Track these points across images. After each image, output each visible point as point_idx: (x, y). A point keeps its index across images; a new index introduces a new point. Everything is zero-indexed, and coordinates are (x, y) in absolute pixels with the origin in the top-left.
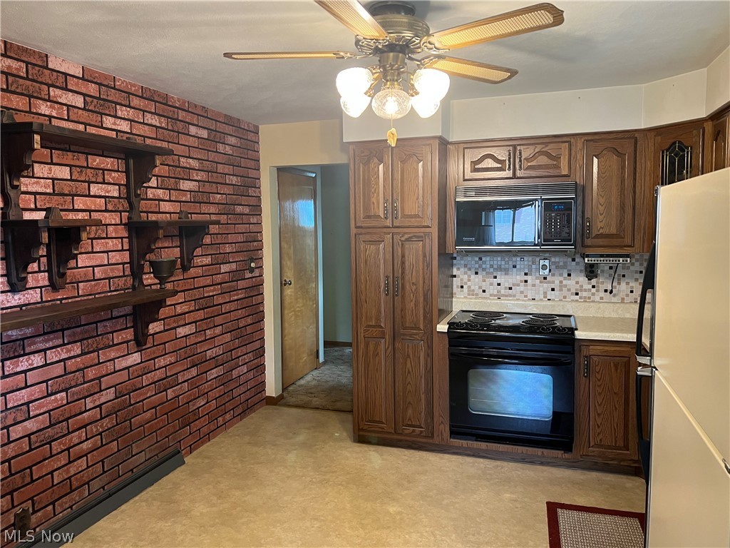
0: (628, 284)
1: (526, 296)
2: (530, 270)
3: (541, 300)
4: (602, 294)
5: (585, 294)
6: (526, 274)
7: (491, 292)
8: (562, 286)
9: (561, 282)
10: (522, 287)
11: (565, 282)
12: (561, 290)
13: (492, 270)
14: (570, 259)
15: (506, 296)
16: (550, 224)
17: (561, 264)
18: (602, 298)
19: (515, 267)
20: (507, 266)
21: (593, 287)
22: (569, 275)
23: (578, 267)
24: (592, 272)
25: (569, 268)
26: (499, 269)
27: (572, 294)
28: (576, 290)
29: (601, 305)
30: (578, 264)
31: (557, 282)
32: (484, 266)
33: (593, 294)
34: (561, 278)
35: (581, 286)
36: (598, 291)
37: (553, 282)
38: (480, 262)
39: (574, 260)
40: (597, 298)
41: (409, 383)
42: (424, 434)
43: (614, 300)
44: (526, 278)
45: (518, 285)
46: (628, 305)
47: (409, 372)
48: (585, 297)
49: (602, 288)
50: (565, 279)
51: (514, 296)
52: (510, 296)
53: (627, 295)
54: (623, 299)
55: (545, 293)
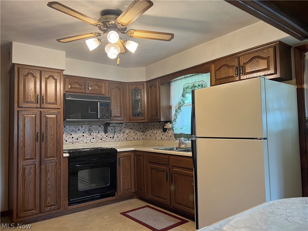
0: (117, 134)
1: (83, 142)
2: (85, 131)
3: (89, 143)
4: (109, 139)
5: (104, 139)
6: (83, 133)
7: (69, 141)
8: (96, 137)
9: (96, 135)
10: (82, 139)
11: (97, 135)
12: (96, 138)
13: (70, 132)
14: (99, 126)
15: (76, 142)
16: (102, 111)
17: (96, 128)
18: (109, 140)
19: (79, 130)
20: (76, 130)
21: (107, 136)
22: (99, 132)
23: (101, 129)
24: (106, 131)
25: (98, 130)
26: (73, 131)
27: (100, 140)
28: (101, 138)
29: (110, 143)
30: (101, 128)
31: (95, 135)
32: (66, 130)
33: (107, 139)
34: (96, 134)
35: (103, 136)
36: (108, 138)
37: (93, 135)
38: (65, 128)
39: (100, 127)
40: (108, 140)
41: (49, 184)
42: (56, 208)
43: (114, 140)
44: (83, 134)
45: (80, 137)
46: (118, 142)
47: (49, 179)
48: (104, 140)
49: (109, 137)
50: (97, 134)
51: (79, 142)
52: (77, 142)
53: (117, 139)
54: (115, 140)
55: (91, 140)
